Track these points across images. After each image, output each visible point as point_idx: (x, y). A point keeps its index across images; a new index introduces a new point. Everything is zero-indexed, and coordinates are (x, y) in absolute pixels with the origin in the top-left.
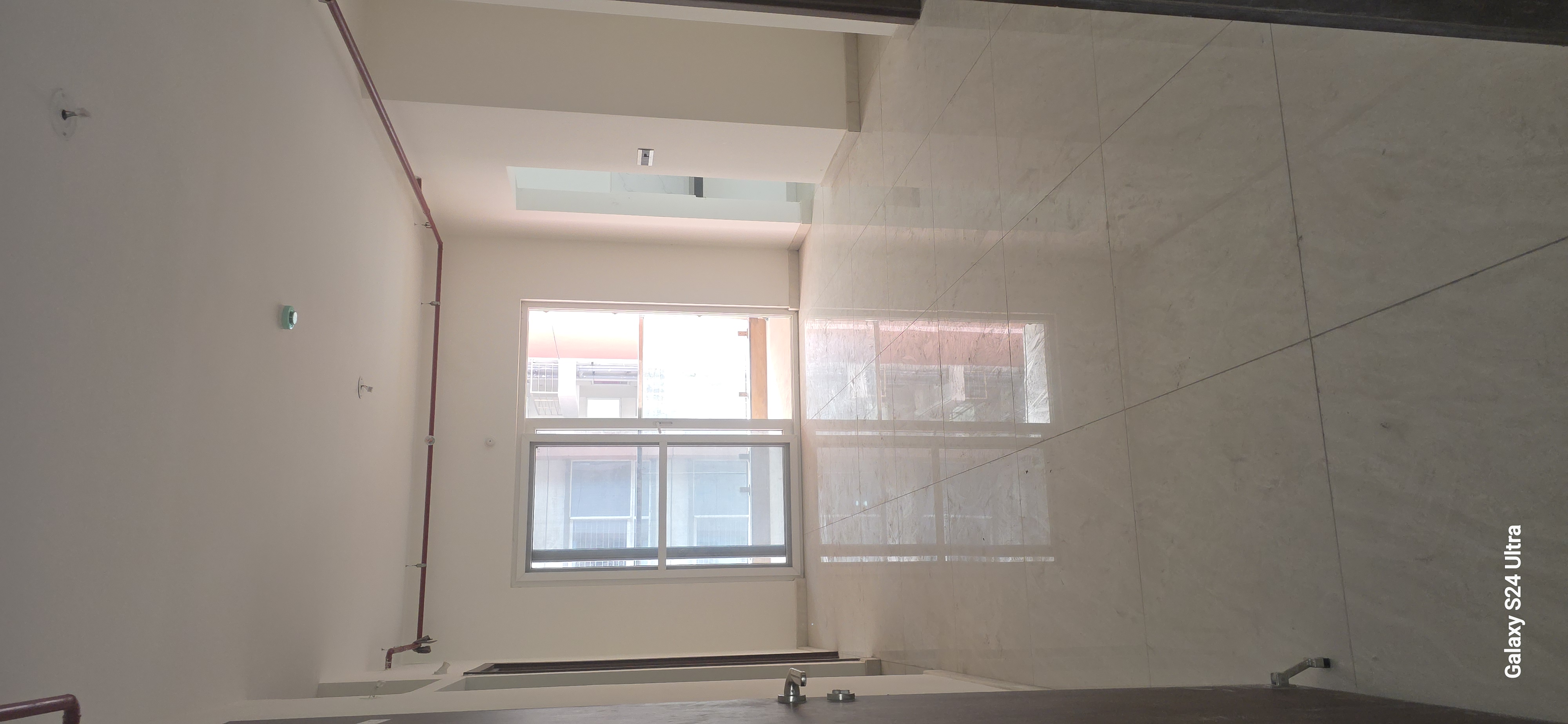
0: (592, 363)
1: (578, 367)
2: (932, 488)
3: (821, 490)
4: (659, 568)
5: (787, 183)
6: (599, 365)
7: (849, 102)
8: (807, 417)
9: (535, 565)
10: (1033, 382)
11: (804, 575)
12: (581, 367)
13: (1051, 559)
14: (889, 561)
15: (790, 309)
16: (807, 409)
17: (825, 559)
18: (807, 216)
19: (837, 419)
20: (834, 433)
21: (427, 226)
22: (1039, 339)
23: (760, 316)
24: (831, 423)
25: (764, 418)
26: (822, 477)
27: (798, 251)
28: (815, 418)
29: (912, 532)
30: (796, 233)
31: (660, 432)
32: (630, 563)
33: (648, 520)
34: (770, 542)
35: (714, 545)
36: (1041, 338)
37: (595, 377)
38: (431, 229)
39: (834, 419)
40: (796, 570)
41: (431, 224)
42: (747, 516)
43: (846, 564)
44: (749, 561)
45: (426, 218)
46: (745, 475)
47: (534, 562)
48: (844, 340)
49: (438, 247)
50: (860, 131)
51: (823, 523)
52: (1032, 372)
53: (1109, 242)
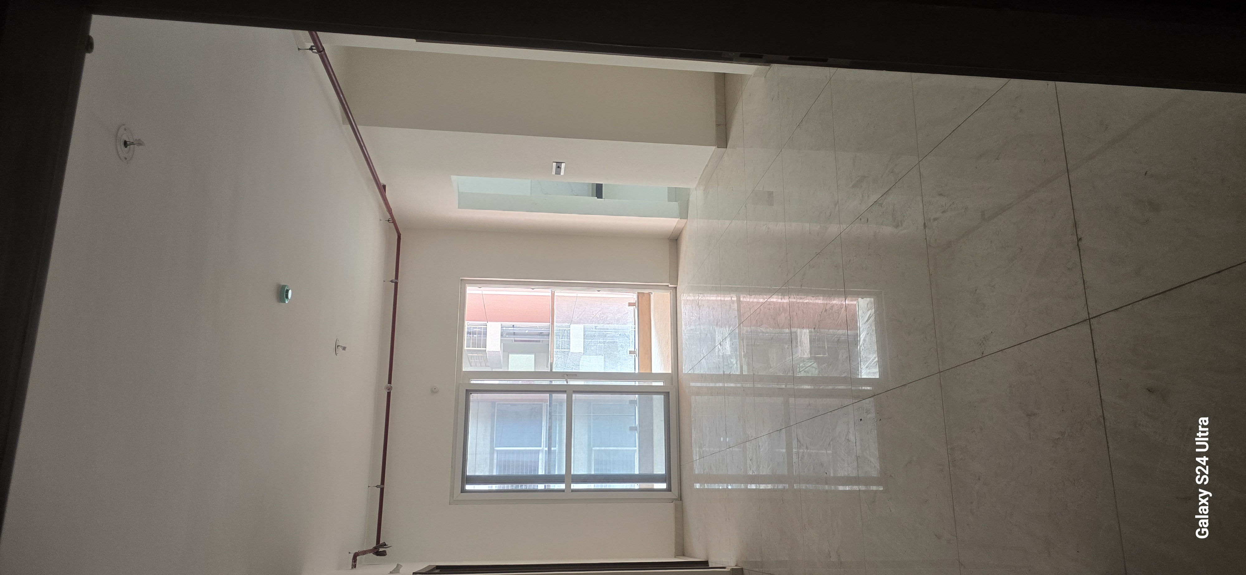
0: (513, 326)
1: (502, 329)
2: (784, 431)
3: (694, 430)
4: (565, 491)
5: (668, 187)
6: (519, 327)
7: (718, 125)
8: (684, 371)
9: (468, 487)
10: (866, 349)
11: (681, 498)
12: (504, 329)
13: (881, 489)
14: (749, 487)
15: (670, 286)
16: (684, 365)
17: (698, 486)
18: (684, 214)
19: (707, 373)
20: (704, 385)
21: (390, 222)
22: (870, 315)
23: (646, 291)
24: (703, 377)
25: (649, 372)
26: (695, 419)
27: (677, 240)
28: (690, 372)
29: (768, 466)
30: (675, 226)
31: (567, 383)
32: (541, 487)
33: (556, 450)
34: (653, 471)
35: (608, 473)
36: (872, 314)
37: (515, 336)
38: (392, 224)
39: (705, 373)
40: (674, 494)
41: (393, 220)
42: (635, 448)
43: (715, 490)
44: (636, 486)
45: (388, 214)
46: (634, 417)
47: (467, 485)
48: (713, 311)
49: (397, 238)
50: (727, 148)
51: (696, 457)
52: (864, 340)
53: (926, 239)
